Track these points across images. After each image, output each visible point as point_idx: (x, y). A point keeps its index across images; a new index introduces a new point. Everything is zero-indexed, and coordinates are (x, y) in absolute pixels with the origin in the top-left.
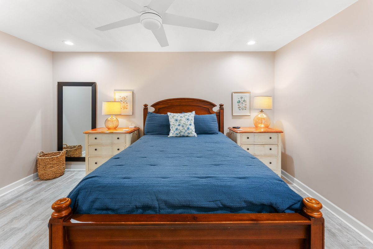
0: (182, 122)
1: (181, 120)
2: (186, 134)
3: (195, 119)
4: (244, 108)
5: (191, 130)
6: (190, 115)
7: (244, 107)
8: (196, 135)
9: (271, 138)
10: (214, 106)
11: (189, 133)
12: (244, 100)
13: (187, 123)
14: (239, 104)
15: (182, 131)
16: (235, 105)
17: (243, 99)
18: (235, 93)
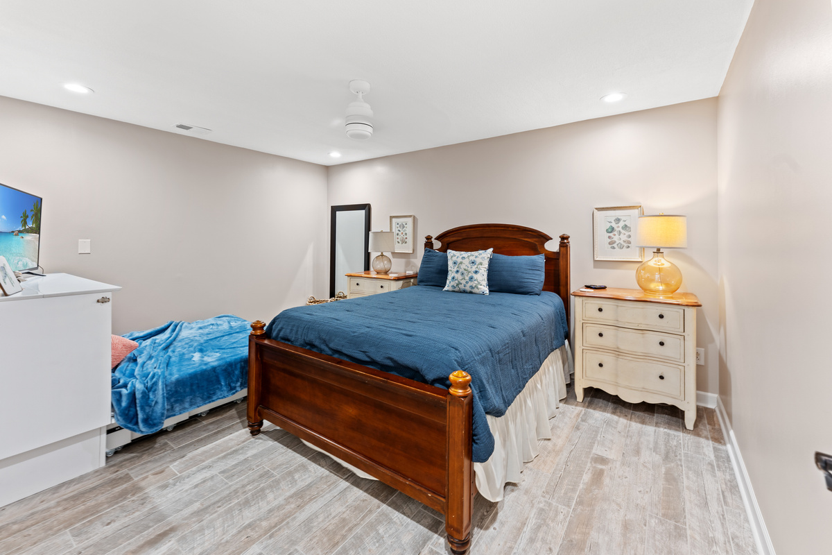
0: (463, 266)
1: (461, 263)
2: (468, 289)
3: (491, 262)
4: (626, 245)
5: (476, 282)
6: (480, 254)
7: (624, 241)
8: (486, 290)
9: (661, 316)
10: (547, 238)
11: (472, 287)
12: (626, 226)
13: (469, 269)
14: (611, 235)
15: (461, 282)
16: (602, 237)
17: (621, 224)
18: (598, 209)
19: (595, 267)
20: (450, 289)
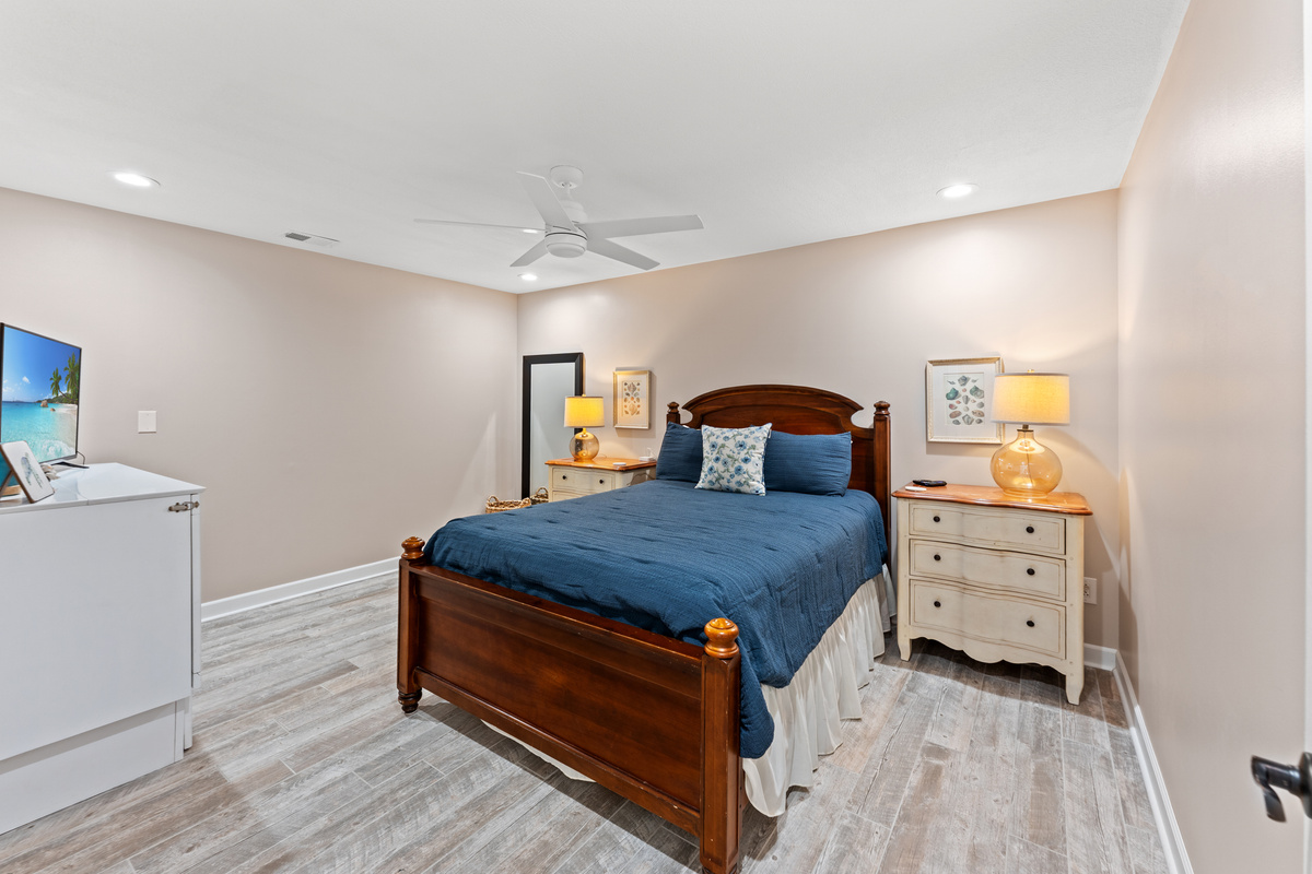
0: (726, 451)
1: (723, 446)
2: (733, 486)
3: (770, 445)
4: (976, 418)
5: (746, 476)
6: (752, 433)
7: (974, 413)
8: (762, 488)
9: (1030, 530)
10: (855, 408)
11: (739, 483)
12: (976, 389)
13: (736, 456)
14: (953, 402)
15: (723, 475)
16: (940, 406)
17: (970, 385)
18: (935, 363)
19: (928, 452)
20: (707, 486)
